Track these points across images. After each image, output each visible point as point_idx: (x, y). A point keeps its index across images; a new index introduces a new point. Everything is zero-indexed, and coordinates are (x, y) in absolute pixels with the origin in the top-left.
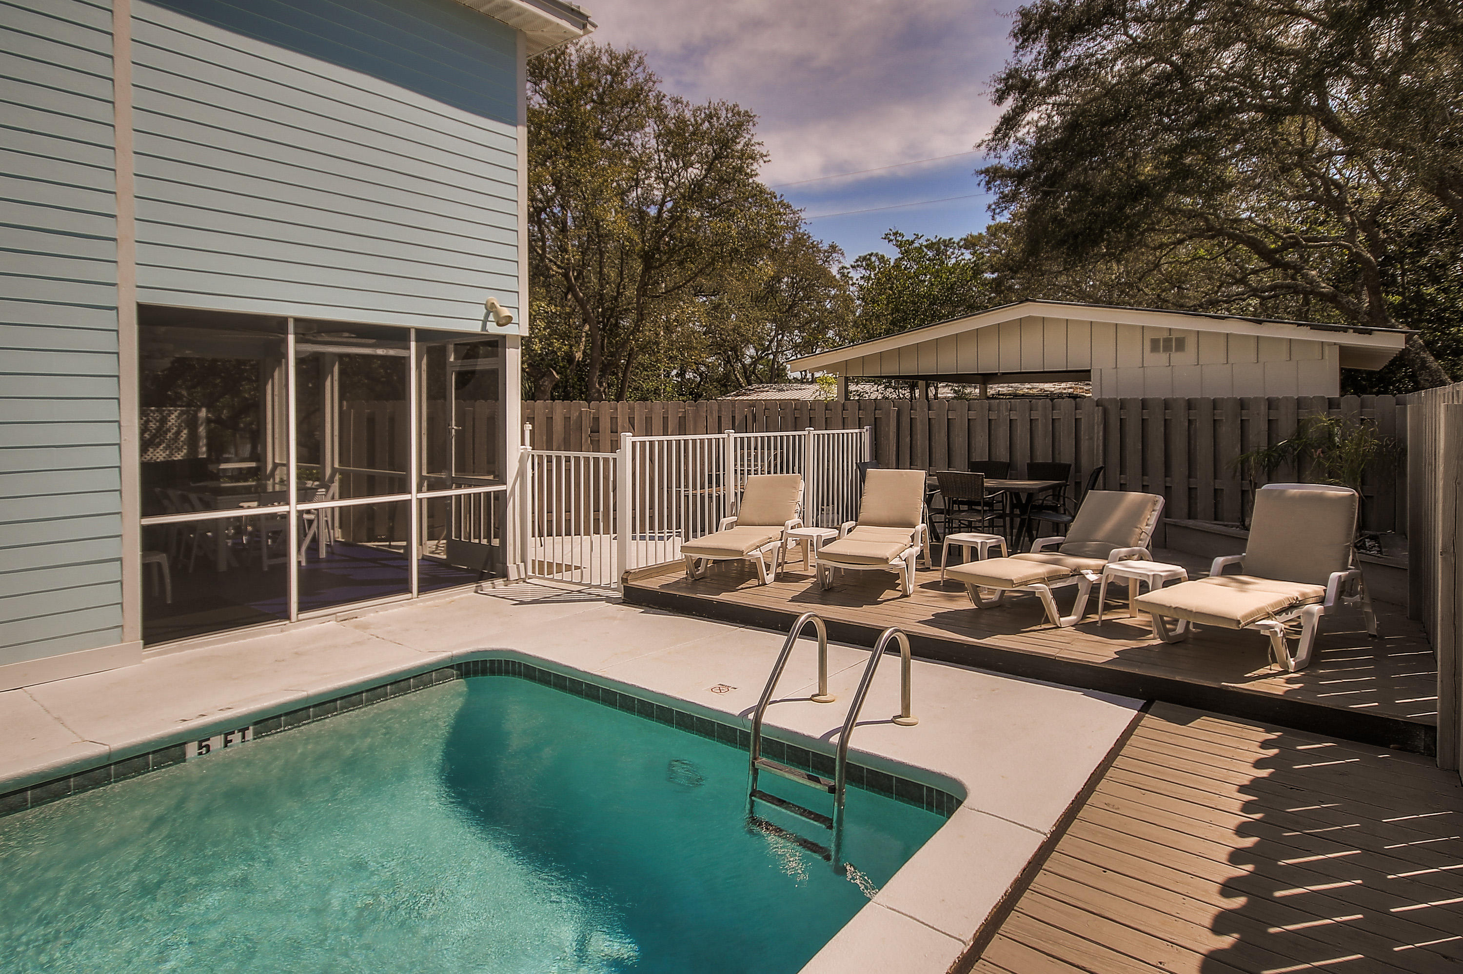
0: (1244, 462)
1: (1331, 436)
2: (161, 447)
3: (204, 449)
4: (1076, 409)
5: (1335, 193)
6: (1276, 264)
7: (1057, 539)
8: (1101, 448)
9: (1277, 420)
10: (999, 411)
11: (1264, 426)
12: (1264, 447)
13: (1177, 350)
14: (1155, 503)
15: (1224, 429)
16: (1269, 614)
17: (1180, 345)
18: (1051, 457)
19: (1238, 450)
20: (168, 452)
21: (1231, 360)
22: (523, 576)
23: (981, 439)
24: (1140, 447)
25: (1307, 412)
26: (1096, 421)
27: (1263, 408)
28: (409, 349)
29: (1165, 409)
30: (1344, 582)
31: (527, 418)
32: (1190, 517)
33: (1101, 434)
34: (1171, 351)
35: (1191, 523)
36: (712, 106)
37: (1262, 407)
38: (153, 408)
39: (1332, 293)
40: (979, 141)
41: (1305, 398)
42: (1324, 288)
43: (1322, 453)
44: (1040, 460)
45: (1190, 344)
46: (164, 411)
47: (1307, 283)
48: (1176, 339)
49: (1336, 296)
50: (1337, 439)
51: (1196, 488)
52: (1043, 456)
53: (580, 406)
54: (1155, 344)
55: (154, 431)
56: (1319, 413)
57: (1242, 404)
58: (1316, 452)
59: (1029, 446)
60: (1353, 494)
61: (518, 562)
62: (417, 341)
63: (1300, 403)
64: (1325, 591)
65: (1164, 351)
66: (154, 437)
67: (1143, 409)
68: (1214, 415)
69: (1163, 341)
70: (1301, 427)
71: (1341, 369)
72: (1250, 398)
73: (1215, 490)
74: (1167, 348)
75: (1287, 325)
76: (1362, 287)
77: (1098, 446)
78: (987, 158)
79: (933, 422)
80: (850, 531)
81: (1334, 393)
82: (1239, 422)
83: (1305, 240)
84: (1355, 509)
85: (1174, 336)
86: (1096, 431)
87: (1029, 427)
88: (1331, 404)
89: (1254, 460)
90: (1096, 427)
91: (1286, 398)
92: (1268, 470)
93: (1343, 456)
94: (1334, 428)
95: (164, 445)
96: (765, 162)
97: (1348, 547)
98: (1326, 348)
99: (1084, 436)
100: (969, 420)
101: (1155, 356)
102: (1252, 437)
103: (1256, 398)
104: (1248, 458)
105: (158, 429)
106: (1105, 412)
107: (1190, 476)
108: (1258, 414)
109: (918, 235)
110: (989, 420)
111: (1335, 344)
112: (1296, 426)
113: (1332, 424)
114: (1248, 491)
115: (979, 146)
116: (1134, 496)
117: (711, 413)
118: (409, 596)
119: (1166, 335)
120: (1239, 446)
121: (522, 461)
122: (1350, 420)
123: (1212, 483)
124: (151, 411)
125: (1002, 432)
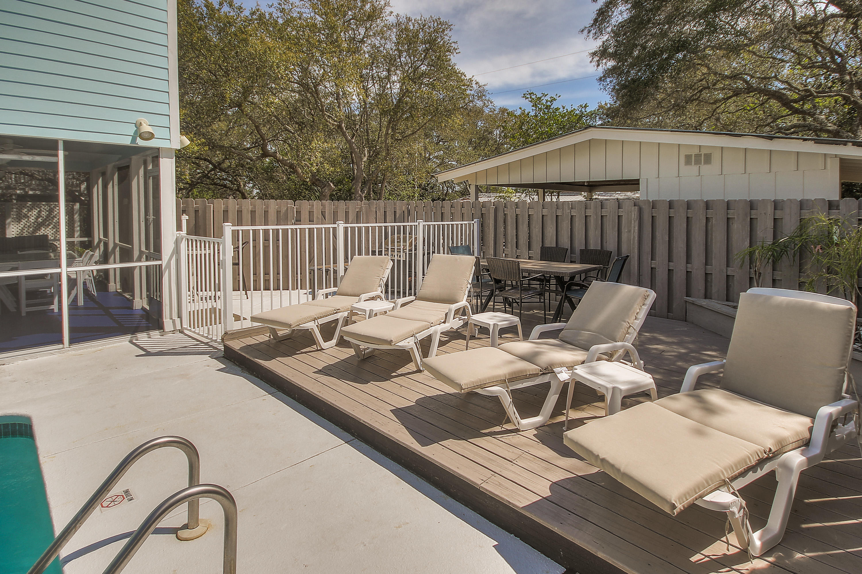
0: (751, 254)
1: (830, 234)
2: (50, 227)
3: (78, 228)
4: (619, 208)
5: (839, 60)
6: (796, 111)
7: (557, 325)
8: (636, 239)
9: (782, 218)
10: (563, 209)
11: (770, 224)
12: (769, 240)
13: (705, 163)
14: (646, 297)
15: (735, 226)
16: (724, 481)
17: (708, 159)
18: (600, 245)
19: (747, 243)
20: (54, 230)
21: (748, 171)
22: (179, 327)
23: (550, 230)
24: (668, 239)
25: (809, 212)
26: (633, 218)
27: (770, 209)
28: (57, 155)
29: (687, 209)
30: (836, 420)
31: (181, 211)
32: (706, 297)
33: (637, 228)
34: (701, 164)
35: (704, 302)
36: (423, 19)
37: (769, 207)
38: (44, 203)
39: (836, 130)
40: (583, 28)
41: (807, 200)
42: (830, 126)
43: (821, 249)
44: (592, 247)
45: (716, 158)
46: (52, 205)
47: (818, 124)
48: (705, 155)
49: (839, 132)
50: (835, 238)
51: (712, 274)
52: (594, 244)
53: (287, 203)
54: (688, 159)
55: (45, 217)
56: (819, 214)
57: (752, 205)
58: (816, 247)
59: (584, 237)
60: (851, 309)
61: (175, 316)
62: (65, 150)
63: (802, 205)
64: (811, 430)
65: (695, 164)
66: (45, 221)
67: (670, 208)
68: (727, 214)
69: (695, 157)
70: (803, 225)
71: (842, 184)
72: (758, 200)
73: (728, 276)
74: (698, 162)
75: (794, 140)
76: (858, 126)
77: (634, 237)
78: (588, 39)
79: (519, 217)
80: (403, 305)
81: (835, 196)
82: (749, 220)
83: (816, 92)
84: (852, 326)
85: (703, 152)
86: (633, 225)
87: (584, 222)
88: (831, 205)
89: (759, 253)
90: (633, 222)
91: (790, 200)
92: (773, 261)
93: (842, 253)
94: (832, 227)
95: (52, 226)
96: (457, 53)
97: (843, 372)
98: (829, 161)
99: (624, 230)
100: (543, 216)
101: (689, 167)
102: (760, 233)
103: (763, 200)
104: (754, 251)
105: (48, 216)
106: (640, 211)
107: (706, 264)
108: (765, 213)
109: (544, 94)
110: (557, 216)
111: (836, 156)
112: (799, 224)
113: (831, 223)
114: (753, 278)
115: (582, 31)
116: (628, 289)
117: (379, 209)
118: (61, 346)
119: (697, 151)
120: (749, 241)
121: (177, 243)
122: (848, 220)
123: (725, 271)
124: (43, 205)
125: (565, 226)
